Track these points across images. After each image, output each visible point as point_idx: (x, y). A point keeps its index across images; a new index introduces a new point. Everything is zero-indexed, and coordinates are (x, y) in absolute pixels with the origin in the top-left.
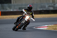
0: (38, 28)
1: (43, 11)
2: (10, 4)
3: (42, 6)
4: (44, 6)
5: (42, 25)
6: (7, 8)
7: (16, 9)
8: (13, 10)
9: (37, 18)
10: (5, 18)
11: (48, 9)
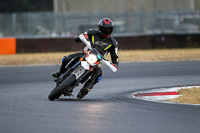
0: (147, 98)
1: (163, 39)
2: (48, 14)
3: (159, 20)
4: (166, 20)
5: (159, 88)
6: (39, 27)
7: (71, 30)
8: (60, 34)
9: (143, 61)
10: (32, 62)
11: (181, 32)
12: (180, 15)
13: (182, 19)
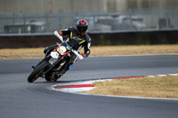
12: (94, 16)
13: (96, 20)
